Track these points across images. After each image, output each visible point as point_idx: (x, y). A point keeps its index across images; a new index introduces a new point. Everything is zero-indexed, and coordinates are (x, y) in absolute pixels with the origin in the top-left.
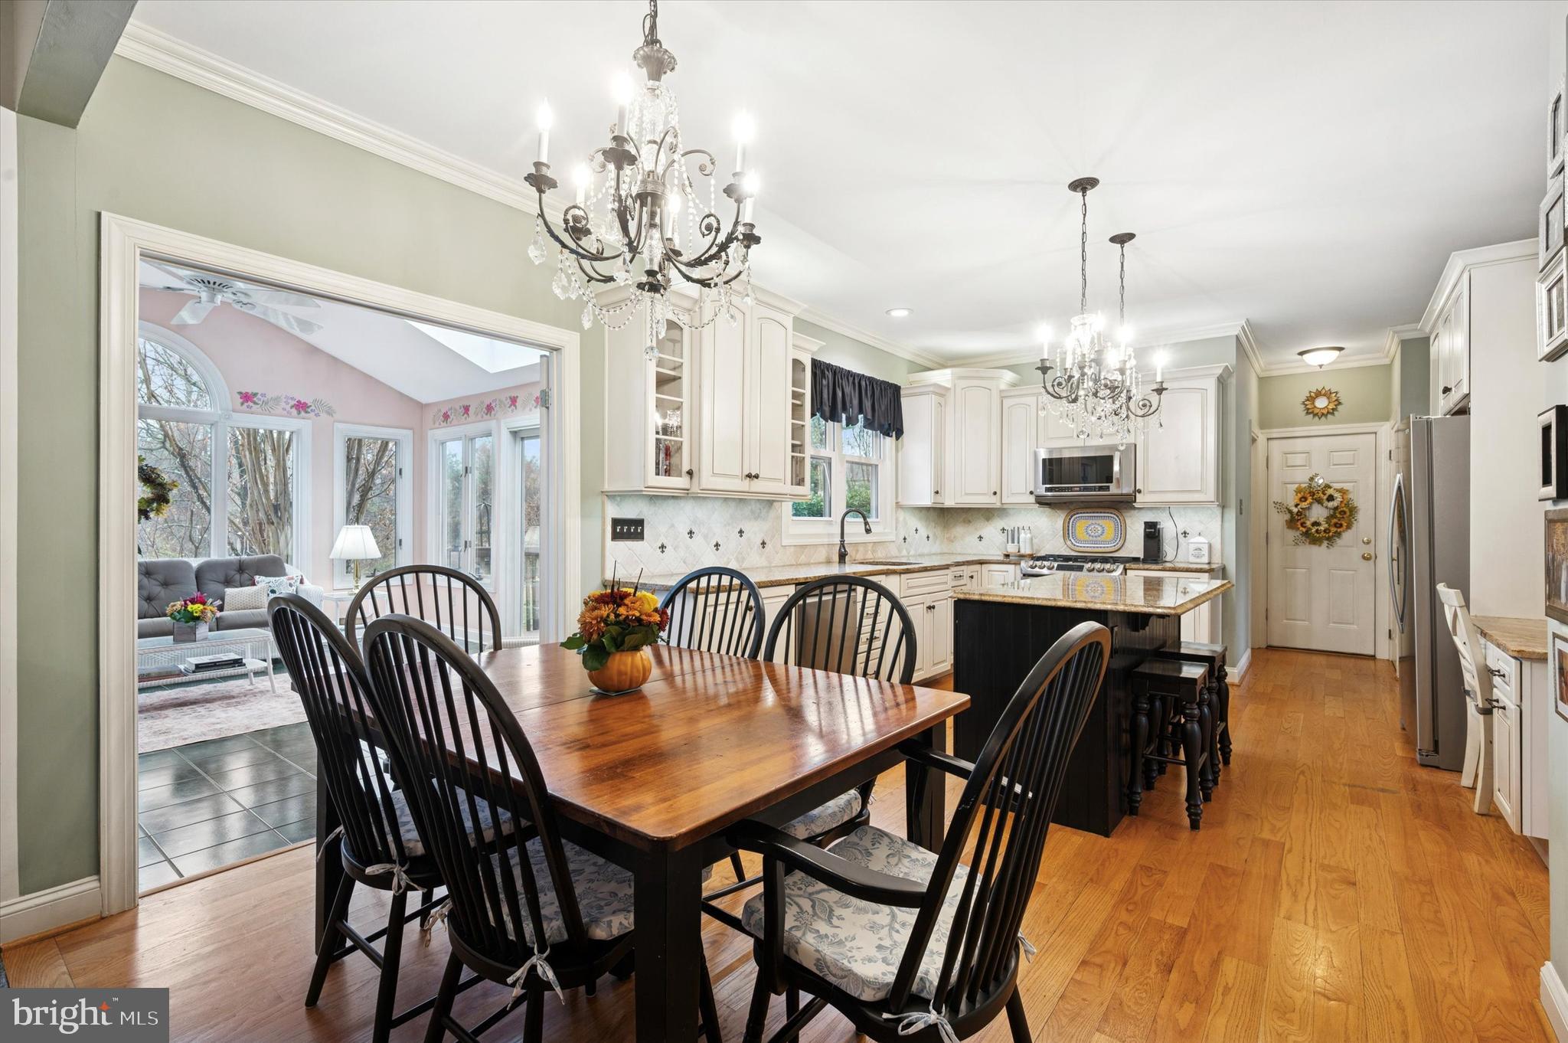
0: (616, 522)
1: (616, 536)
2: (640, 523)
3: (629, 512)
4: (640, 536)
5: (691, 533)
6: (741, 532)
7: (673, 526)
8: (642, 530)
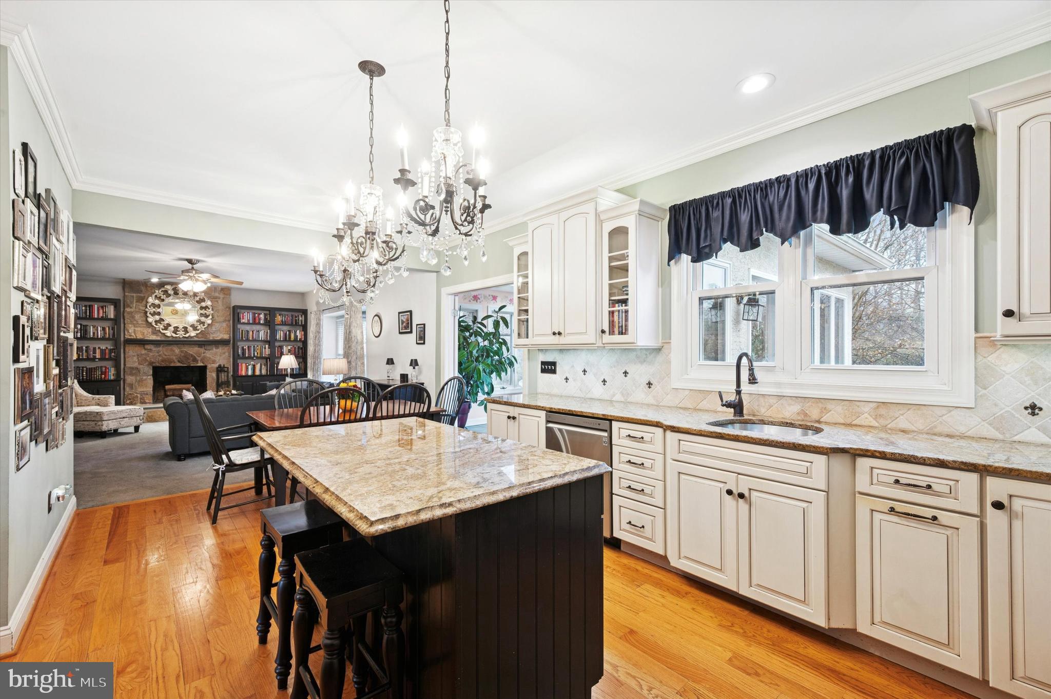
0: (543, 363)
1: (543, 371)
2: (554, 364)
3: (549, 358)
4: (554, 372)
5: (585, 371)
6: (626, 373)
7: (573, 366)
8: (555, 368)
